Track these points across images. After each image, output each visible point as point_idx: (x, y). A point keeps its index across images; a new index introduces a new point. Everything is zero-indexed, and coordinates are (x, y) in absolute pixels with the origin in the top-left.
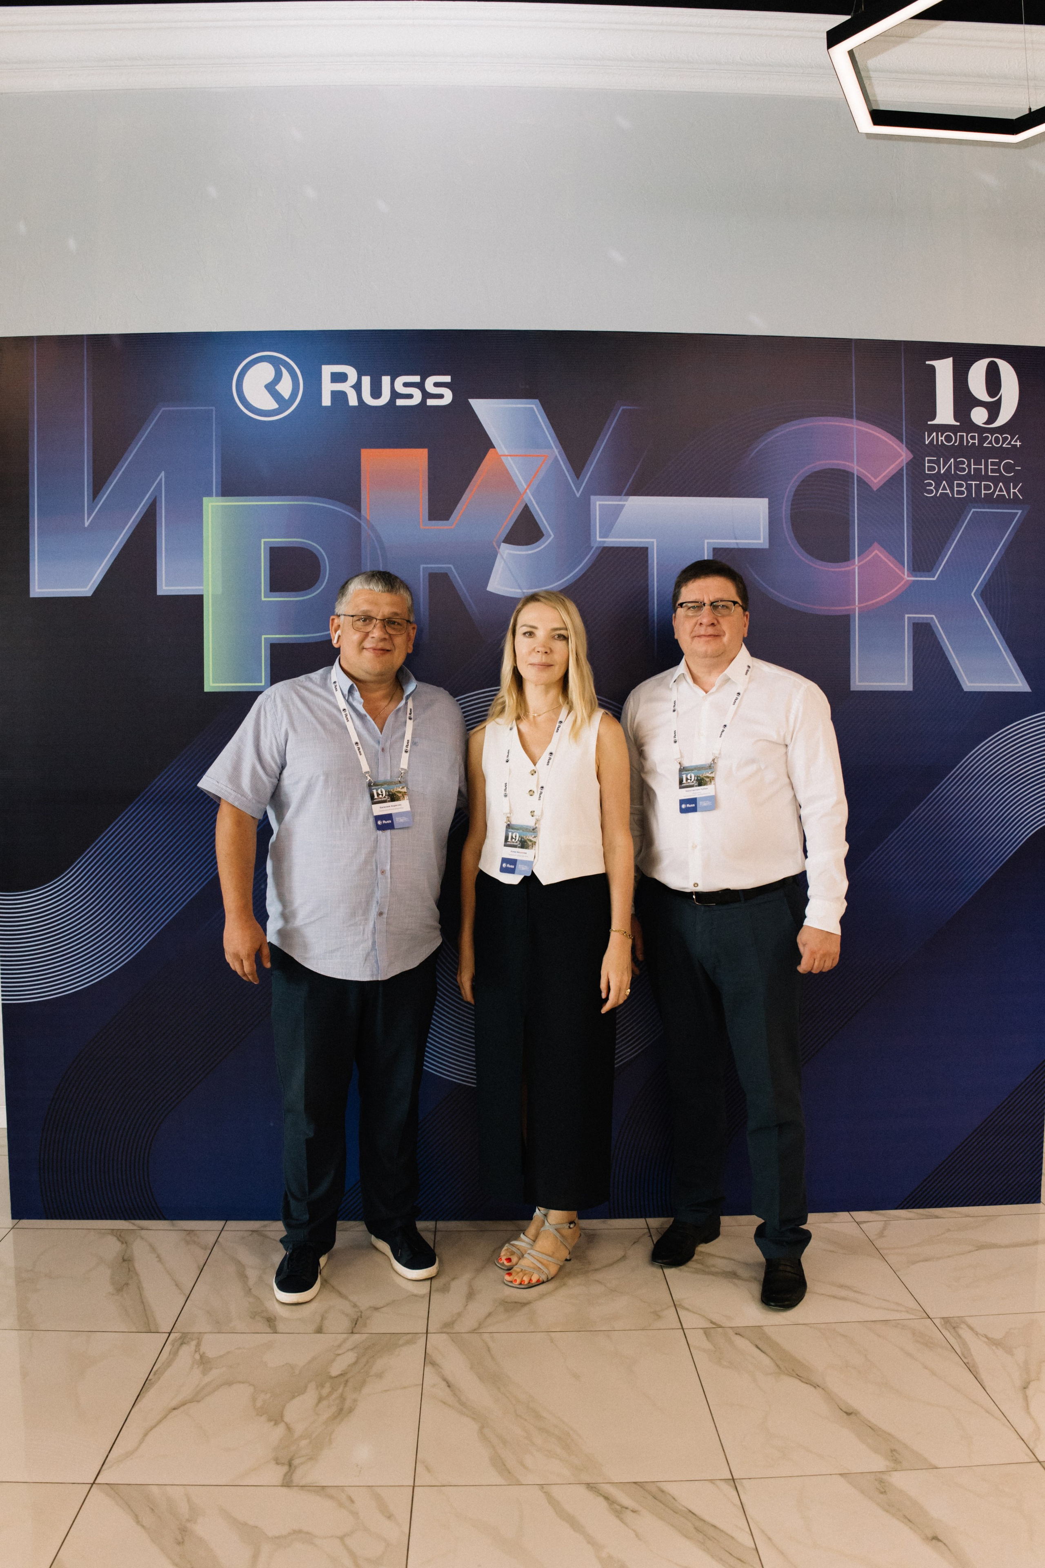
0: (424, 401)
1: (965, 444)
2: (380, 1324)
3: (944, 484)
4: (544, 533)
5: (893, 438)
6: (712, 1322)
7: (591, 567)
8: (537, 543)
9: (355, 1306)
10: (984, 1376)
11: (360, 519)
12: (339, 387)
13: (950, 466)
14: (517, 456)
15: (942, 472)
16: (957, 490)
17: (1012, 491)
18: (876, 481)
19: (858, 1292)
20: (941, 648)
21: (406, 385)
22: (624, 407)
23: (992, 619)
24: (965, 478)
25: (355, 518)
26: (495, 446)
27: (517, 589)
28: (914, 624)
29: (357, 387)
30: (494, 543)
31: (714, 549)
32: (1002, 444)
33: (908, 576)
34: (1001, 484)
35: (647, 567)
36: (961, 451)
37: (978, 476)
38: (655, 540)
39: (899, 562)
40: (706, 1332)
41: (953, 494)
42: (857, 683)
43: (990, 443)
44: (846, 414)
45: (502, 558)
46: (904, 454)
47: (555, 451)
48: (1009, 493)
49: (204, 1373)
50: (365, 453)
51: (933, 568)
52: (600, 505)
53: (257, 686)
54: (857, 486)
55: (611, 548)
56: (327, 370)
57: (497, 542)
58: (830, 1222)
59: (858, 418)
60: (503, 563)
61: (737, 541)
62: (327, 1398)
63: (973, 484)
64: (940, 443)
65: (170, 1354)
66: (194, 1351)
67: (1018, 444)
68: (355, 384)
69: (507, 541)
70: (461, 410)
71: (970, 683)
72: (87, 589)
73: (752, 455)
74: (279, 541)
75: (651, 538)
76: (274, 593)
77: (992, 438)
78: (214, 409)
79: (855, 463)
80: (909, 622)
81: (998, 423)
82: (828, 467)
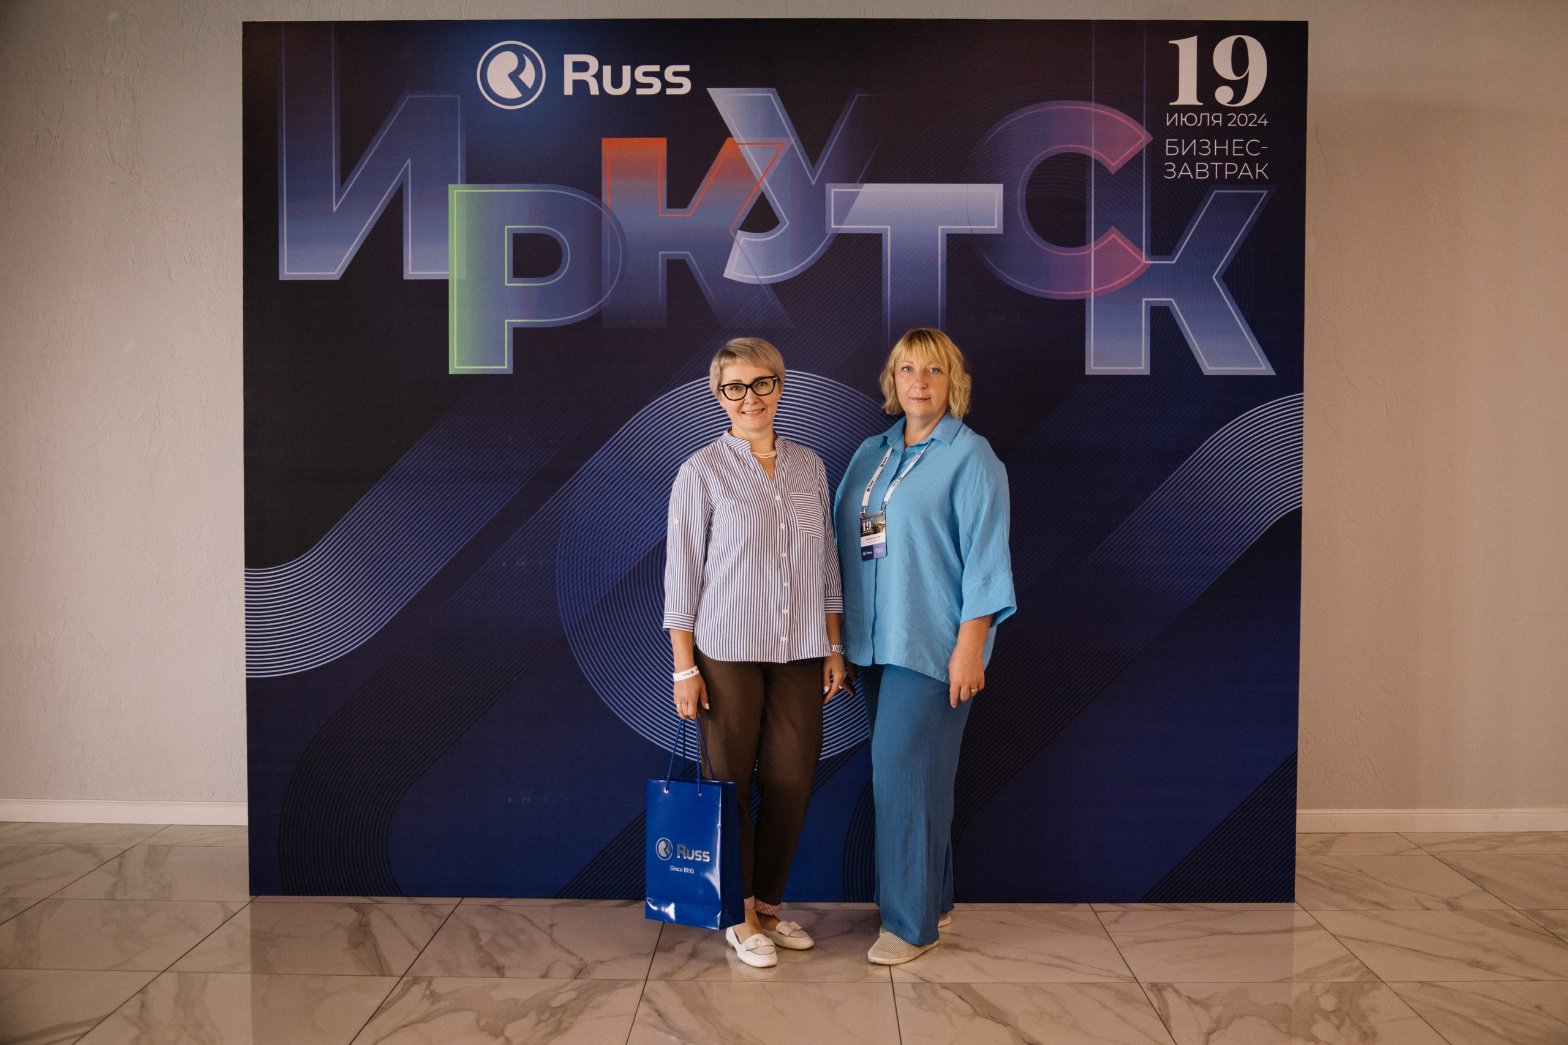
0: (663, 90)
1: (1208, 125)
2: (601, 973)
3: (1185, 166)
4: (780, 220)
5: (1133, 121)
6: (922, 979)
7: (824, 255)
8: (773, 231)
9: (581, 960)
10: (1173, 1024)
11: (601, 207)
12: (580, 76)
13: (1192, 147)
14: (753, 144)
15: (1183, 154)
16: (1198, 172)
17: (1257, 171)
18: (1114, 165)
19: (1074, 962)
20: (1180, 331)
21: (646, 74)
22: (860, 95)
23: (1234, 302)
24: (1208, 159)
25: (596, 206)
26: (733, 135)
27: (752, 275)
28: (1151, 307)
29: (599, 76)
30: (731, 230)
31: (948, 235)
32: (1249, 123)
33: (1146, 260)
34: (1246, 164)
35: (881, 253)
36: (1204, 131)
37: (1221, 156)
38: (889, 227)
39: (1137, 245)
41: (1194, 176)
42: (1093, 367)
43: (1235, 122)
44: (1087, 98)
45: (738, 244)
46: (1144, 139)
47: (792, 139)
48: (1254, 173)
49: (433, 1003)
50: (606, 143)
51: (1171, 251)
52: (835, 192)
53: (500, 369)
54: (1095, 169)
55: (845, 235)
56: (569, 60)
57: (733, 230)
58: (1067, 910)
59: (1096, 102)
60: (739, 249)
61: (972, 227)
62: (545, 1021)
63: (1215, 165)
64: (1182, 125)
65: (402, 990)
66: (424, 988)
67: (1265, 122)
68: (596, 74)
69: (742, 228)
70: (699, 99)
71: (1210, 366)
72: (335, 273)
73: (987, 142)
74: (522, 227)
75: (888, 224)
76: (517, 279)
77: (1236, 117)
78: (458, 97)
79: (1092, 146)
80: (1146, 306)
81: (1244, 102)
82: (1065, 151)
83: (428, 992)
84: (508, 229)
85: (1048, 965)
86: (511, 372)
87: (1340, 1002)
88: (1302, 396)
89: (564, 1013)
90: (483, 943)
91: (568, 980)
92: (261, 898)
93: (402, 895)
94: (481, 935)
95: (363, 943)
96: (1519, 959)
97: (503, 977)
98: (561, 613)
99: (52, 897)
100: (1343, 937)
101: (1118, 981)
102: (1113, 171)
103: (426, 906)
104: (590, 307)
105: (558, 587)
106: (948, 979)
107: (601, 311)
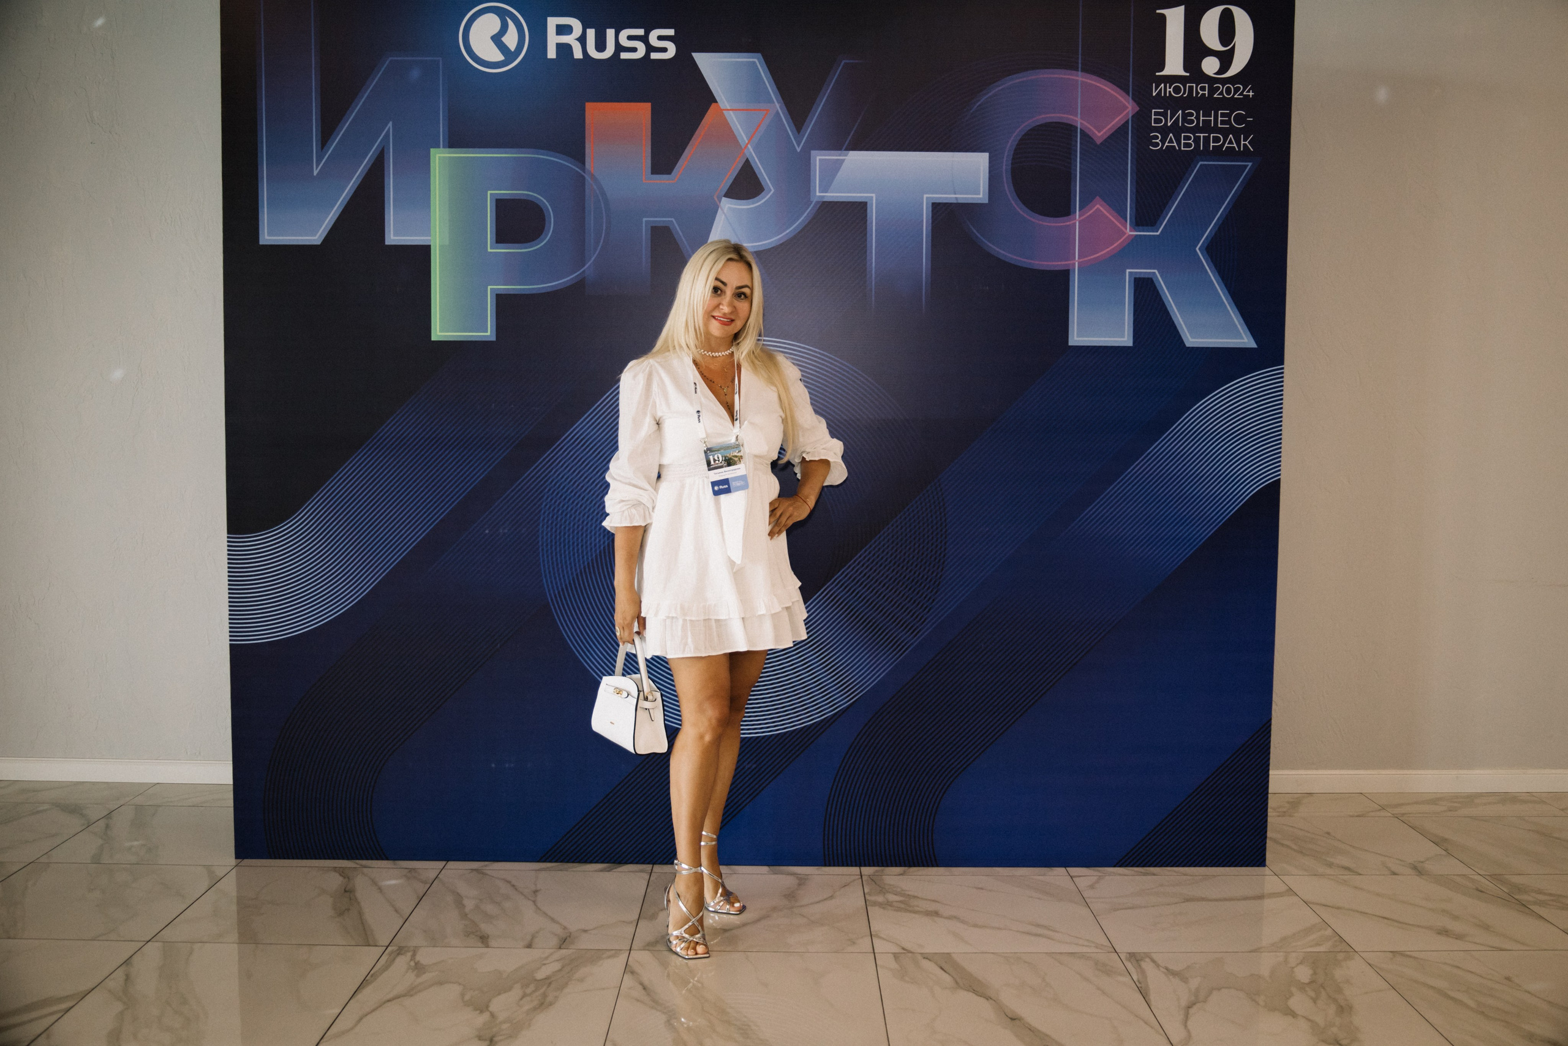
0: (647, 54)
1: (1194, 95)
2: (585, 943)
3: (1171, 137)
4: (764, 187)
5: (1119, 90)
6: (903, 949)
7: (809, 223)
8: (757, 198)
9: (565, 928)
10: (1153, 997)
11: (584, 172)
12: (563, 39)
13: (1178, 117)
14: (738, 110)
15: (1169, 124)
16: (1184, 143)
17: (1242, 143)
18: (1100, 135)
20: (1163, 304)
21: (630, 38)
22: (847, 61)
23: (1217, 274)
24: (1192, 131)
25: (581, 172)
26: (718, 100)
28: (1135, 279)
29: (582, 40)
30: (715, 197)
31: (933, 204)
32: (1234, 94)
33: (1131, 231)
34: (1231, 135)
35: (866, 222)
36: (1191, 102)
37: (1207, 128)
39: (1121, 217)
40: (896, 956)
41: (1180, 147)
42: (1076, 338)
43: (1221, 93)
44: (1071, 66)
45: (724, 213)
47: (777, 106)
48: (1238, 144)
49: (418, 976)
50: (589, 106)
51: (1155, 223)
53: (482, 337)
54: (1081, 136)
55: (830, 202)
56: (552, 22)
57: (718, 197)
58: (1044, 875)
59: (1083, 70)
60: (723, 216)
61: (956, 196)
62: (530, 994)
63: (1200, 136)
64: (1168, 95)
65: (386, 962)
66: (409, 960)
67: (1251, 94)
68: (580, 37)
69: (727, 195)
70: (684, 65)
71: (1194, 338)
72: (316, 238)
73: (972, 111)
74: (504, 193)
75: (870, 193)
76: (499, 245)
77: (1222, 88)
78: (440, 59)
79: (1079, 116)
80: (1130, 277)
81: (1230, 73)
82: (1051, 121)
83: (413, 963)
84: (491, 194)
85: (1028, 933)
86: (494, 339)
87: (1315, 973)
88: (1283, 368)
89: (549, 986)
90: (467, 910)
91: (552, 951)
92: (247, 862)
93: (387, 859)
94: (466, 902)
95: (348, 910)
96: (1486, 928)
97: (488, 947)
98: (544, 580)
99: (37, 861)
100: (1313, 903)
101: (1097, 951)
102: (1098, 142)
103: (409, 870)
104: (571, 274)
105: (541, 554)
106: (928, 950)
107: (585, 278)
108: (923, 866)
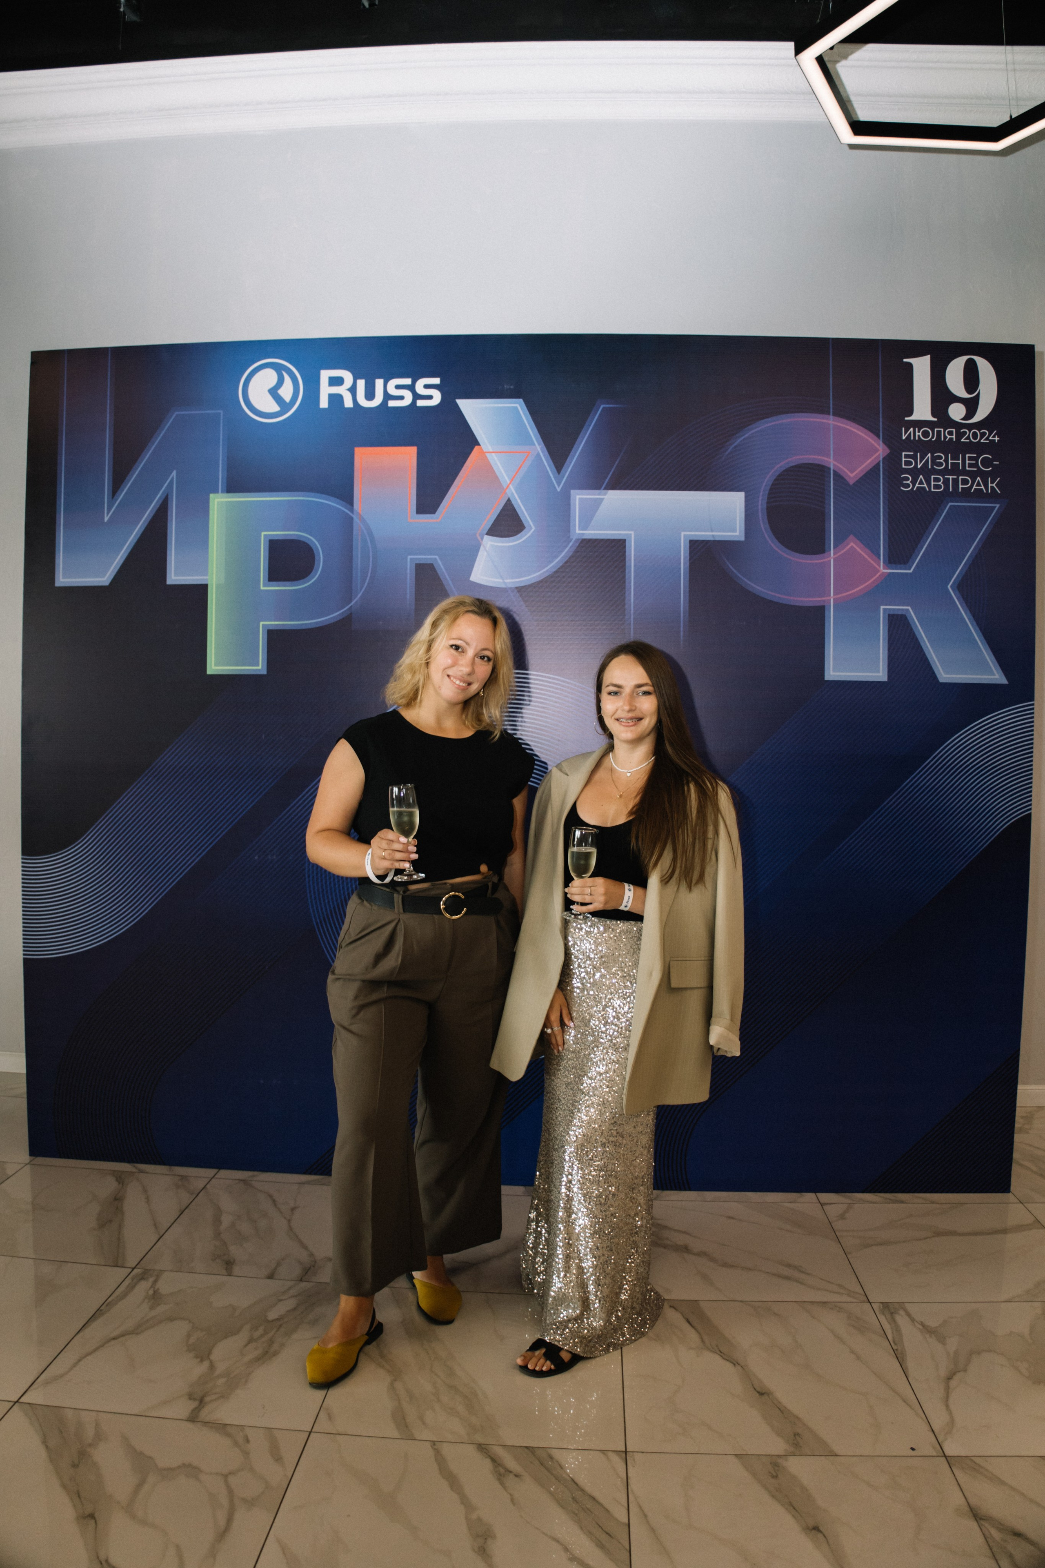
0: (414, 402)
1: (942, 439)
3: (921, 479)
4: (525, 525)
5: (870, 434)
7: (570, 559)
8: (519, 536)
9: (312, 1255)
10: (911, 1364)
11: (353, 513)
12: (335, 390)
13: (927, 461)
14: (500, 452)
15: (919, 466)
16: (934, 484)
17: (990, 485)
18: (852, 476)
19: (803, 1272)
20: (917, 639)
21: (398, 387)
22: (607, 405)
23: (968, 612)
24: (943, 472)
25: (349, 512)
26: (481, 443)
27: (498, 578)
28: (889, 615)
29: (353, 390)
30: (478, 535)
31: (691, 541)
32: (981, 438)
33: (884, 569)
34: (979, 478)
35: (625, 559)
36: (939, 446)
37: (955, 470)
38: (632, 533)
39: (875, 554)
41: (930, 489)
42: (832, 673)
43: (968, 438)
44: (823, 410)
45: (485, 548)
46: (881, 452)
47: (538, 447)
48: (986, 486)
49: (152, 1308)
50: (358, 451)
51: (908, 561)
52: (579, 498)
53: (253, 670)
54: (834, 480)
55: (590, 540)
56: (325, 375)
57: (481, 535)
58: (795, 1202)
59: (834, 415)
60: (485, 554)
61: (714, 533)
62: (257, 1340)
63: (949, 478)
64: (917, 439)
65: (128, 1286)
66: (150, 1286)
67: (997, 439)
68: (351, 387)
69: (488, 534)
70: (448, 410)
71: (945, 674)
72: (105, 579)
73: (729, 451)
74: (278, 534)
75: (629, 530)
76: (271, 583)
77: (969, 433)
78: (221, 412)
79: (832, 457)
80: (884, 614)
81: (977, 418)
82: (807, 462)
83: (151, 1292)
85: (781, 1276)
86: (265, 672)
88: (1033, 704)
89: (278, 1328)
90: (222, 1228)
91: (291, 1283)
92: (38, 1159)
93: (165, 1164)
94: (224, 1218)
95: (111, 1221)
97: (230, 1275)
98: (310, 905)
101: (849, 1299)
102: (851, 482)
103: (183, 1178)
104: (341, 610)
105: (307, 881)
106: (674, 1297)
107: (351, 614)
108: (676, 1189)
